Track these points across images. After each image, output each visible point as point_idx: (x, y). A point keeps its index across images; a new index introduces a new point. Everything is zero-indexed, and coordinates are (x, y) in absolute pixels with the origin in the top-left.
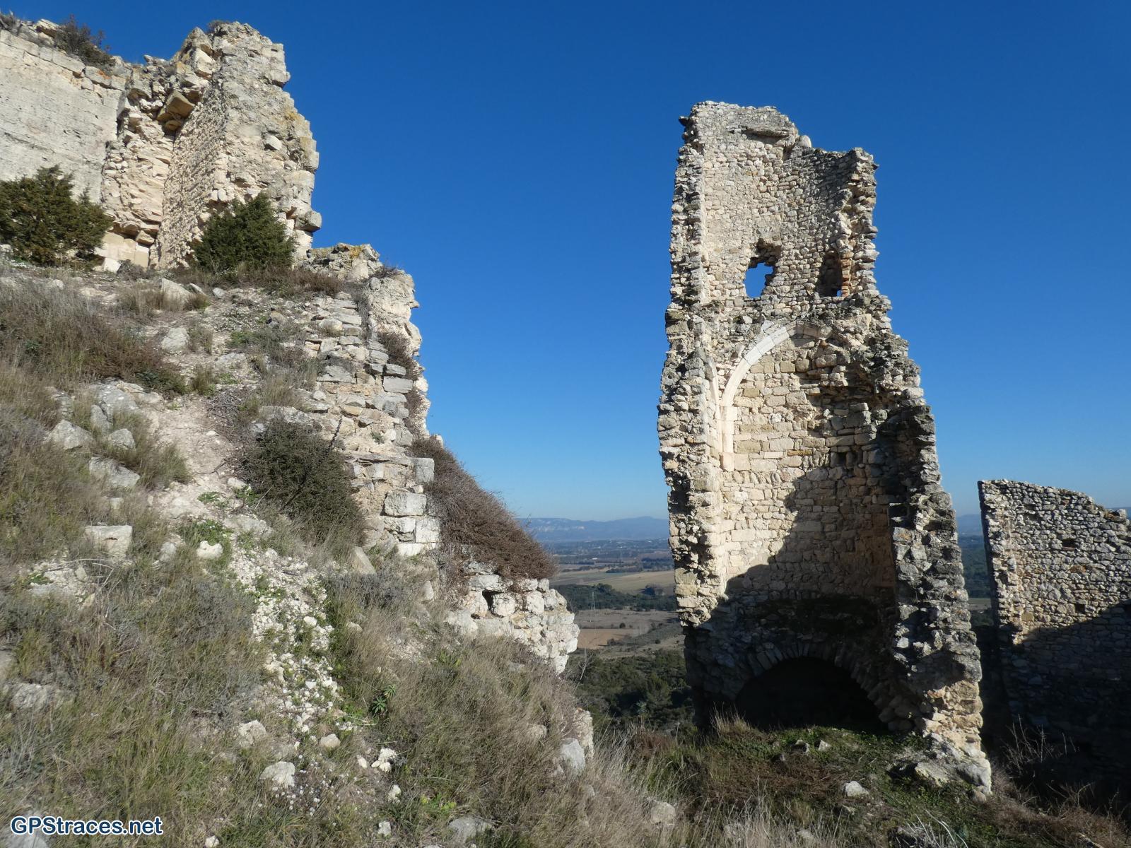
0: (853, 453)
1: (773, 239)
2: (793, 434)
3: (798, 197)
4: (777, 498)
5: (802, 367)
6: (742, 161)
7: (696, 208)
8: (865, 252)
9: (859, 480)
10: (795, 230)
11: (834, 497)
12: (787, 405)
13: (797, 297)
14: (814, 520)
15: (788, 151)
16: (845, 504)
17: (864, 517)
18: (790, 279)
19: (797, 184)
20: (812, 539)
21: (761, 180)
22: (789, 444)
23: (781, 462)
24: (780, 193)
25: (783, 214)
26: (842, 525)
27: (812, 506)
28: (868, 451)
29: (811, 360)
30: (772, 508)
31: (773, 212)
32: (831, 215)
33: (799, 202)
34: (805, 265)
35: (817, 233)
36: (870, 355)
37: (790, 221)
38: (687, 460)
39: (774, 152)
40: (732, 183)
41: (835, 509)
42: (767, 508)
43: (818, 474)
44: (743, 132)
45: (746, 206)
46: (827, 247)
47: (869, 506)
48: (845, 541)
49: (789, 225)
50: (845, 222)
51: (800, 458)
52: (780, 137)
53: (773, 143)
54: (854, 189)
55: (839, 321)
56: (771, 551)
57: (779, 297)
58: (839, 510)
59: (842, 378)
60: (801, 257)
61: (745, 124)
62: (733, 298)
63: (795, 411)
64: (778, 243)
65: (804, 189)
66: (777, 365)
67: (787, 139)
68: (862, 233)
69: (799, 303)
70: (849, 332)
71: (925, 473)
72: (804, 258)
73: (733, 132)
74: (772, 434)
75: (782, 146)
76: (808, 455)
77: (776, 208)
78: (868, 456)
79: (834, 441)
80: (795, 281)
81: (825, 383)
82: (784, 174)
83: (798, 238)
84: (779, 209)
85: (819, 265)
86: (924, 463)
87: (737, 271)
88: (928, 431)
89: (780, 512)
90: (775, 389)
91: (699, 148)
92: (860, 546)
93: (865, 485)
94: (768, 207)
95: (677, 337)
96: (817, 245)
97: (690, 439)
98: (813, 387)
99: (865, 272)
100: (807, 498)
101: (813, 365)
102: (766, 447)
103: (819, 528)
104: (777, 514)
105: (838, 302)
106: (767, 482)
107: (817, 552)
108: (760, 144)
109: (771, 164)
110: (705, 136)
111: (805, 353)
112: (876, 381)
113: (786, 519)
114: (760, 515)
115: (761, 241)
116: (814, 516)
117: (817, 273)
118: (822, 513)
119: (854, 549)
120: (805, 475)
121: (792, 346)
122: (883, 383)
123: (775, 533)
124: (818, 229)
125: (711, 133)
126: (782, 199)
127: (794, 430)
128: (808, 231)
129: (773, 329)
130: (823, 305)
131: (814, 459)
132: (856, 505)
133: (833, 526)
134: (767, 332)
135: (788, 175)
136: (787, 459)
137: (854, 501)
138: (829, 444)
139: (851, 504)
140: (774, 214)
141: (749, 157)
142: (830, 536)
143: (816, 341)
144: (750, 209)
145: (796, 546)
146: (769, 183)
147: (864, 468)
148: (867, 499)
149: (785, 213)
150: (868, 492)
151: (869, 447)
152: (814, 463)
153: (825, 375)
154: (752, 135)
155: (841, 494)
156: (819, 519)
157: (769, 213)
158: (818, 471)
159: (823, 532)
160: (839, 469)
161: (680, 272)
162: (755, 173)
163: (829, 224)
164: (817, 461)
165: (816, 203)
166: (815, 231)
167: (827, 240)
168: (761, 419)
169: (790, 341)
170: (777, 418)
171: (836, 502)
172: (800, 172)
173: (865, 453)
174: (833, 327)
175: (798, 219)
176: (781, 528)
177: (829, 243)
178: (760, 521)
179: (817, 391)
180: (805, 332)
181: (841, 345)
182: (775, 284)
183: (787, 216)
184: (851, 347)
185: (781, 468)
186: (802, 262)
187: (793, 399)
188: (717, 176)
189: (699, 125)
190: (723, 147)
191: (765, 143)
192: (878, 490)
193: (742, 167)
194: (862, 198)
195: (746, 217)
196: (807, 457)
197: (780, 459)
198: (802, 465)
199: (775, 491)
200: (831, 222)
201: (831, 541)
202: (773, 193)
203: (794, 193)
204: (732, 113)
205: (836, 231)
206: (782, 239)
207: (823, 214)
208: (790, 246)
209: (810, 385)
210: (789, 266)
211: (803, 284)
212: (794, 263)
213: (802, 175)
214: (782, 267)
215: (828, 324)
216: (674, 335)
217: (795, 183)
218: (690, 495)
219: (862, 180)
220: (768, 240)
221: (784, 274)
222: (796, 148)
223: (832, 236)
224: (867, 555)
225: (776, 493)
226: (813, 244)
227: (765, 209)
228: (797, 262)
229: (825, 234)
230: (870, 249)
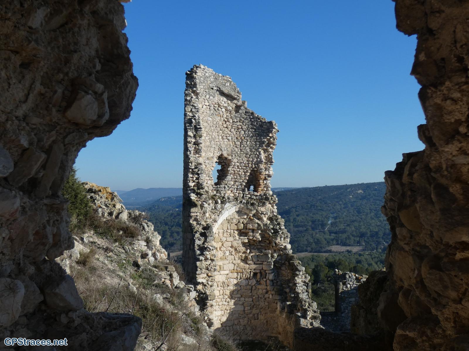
0: (261, 273)
1: (228, 155)
2: (234, 262)
3: (242, 135)
4: (225, 294)
5: (240, 228)
6: (216, 107)
7: (201, 137)
8: (269, 172)
9: (264, 287)
10: (239, 153)
11: (251, 294)
12: (232, 247)
13: (237, 188)
14: (240, 305)
15: (238, 108)
16: (256, 298)
17: (264, 304)
18: (234, 178)
19: (241, 128)
20: (239, 314)
21: (224, 120)
22: (231, 267)
23: (228, 276)
24: (233, 130)
25: (234, 143)
26: (253, 307)
27: (240, 298)
28: (269, 273)
29: (244, 225)
30: (222, 299)
31: (228, 140)
32: (257, 150)
33: (242, 138)
34: (241, 172)
35: (249, 158)
36: (272, 227)
37: (236, 147)
38: (207, 285)
39: (231, 106)
40: (211, 119)
41: (251, 299)
42: (220, 299)
43: (244, 283)
44: (217, 90)
45: (216, 134)
46: (254, 167)
47: (267, 299)
48: (254, 315)
49: (236, 149)
50: (263, 156)
51: (236, 274)
52: (235, 99)
53: (231, 101)
54: (269, 140)
55: (259, 208)
56: (221, 321)
57: (228, 187)
58: (252, 300)
59: (258, 236)
60: (240, 168)
61: (219, 86)
62: (208, 185)
63: (236, 250)
64: (230, 158)
65: (245, 132)
66: (229, 226)
67: (238, 101)
68: (268, 162)
69: (238, 192)
70: (263, 214)
71: (298, 288)
72: (242, 169)
73: (212, 89)
74: (226, 262)
75: (236, 104)
76: (240, 272)
77: (230, 138)
78: (269, 276)
79: (254, 266)
80: (237, 180)
81: (251, 238)
82: (236, 120)
83: (240, 157)
84: (232, 139)
85: (248, 174)
86: (297, 283)
87: (210, 170)
88: (300, 270)
89: (226, 301)
90: (227, 238)
91: (197, 94)
92: (261, 317)
93: (266, 289)
94: (226, 136)
95: (195, 214)
96: (248, 163)
97: (210, 274)
98: (245, 239)
99: (268, 182)
100: (238, 294)
101: (245, 227)
102: (222, 269)
103: (243, 309)
104: (224, 303)
105: (256, 196)
106: (221, 286)
107: (241, 320)
108: (225, 100)
109: (229, 112)
110: (200, 88)
111: (242, 221)
112: (273, 240)
113: (228, 305)
114: (217, 304)
115: (222, 155)
116: (241, 303)
117: (247, 178)
118: (244, 302)
119: (258, 318)
120: (238, 283)
121: (237, 217)
122: (277, 241)
123: (223, 312)
124: (250, 155)
125: (202, 87)
126: (233, 134)
127: (234, 260)
128: (245, 155)
129: (230, 207)
130: (249, 196)
131: (243, 275)
132: (261, 298)
133: (249, 308)
134: (227, 209)
135: (237, 122)
136: (231, 274)
137: (260, 296)
138: (250, 268)
139: (258, 298)
140: (229, 141)
141: (219, 106)
142: (247, 312)
143: (248, 215)
144: (218, 136)
145: (232, 318)
146: (228, 123)
147: (266, 281)
148: (267, 296)
149: (234, 142)
150: (267, 293)
151: (270, 272)
152: (243, 277)
153: (251, 234)
154: (222, 93)
155: (254, 293)
156: (243, 304)
157: (227, 140)
158: (244, 281)
159: (244, 311)
160: (254, 280)
161: (193, 174)
162: (221, 115)
163: (255, 155)
164: (244, 276)
165: (250, 141)
166: (248, 156)
167: (254, 163)
168: (221, 254)
169: (236, 213)
170: (227, 253)
171: (252, 296)
172: (243, 122)
173: (268, 274)
174: (257, 210)
175: (240, 147)
176: (226, 309)
177: (255, 164)
178: (217, 306)
179: (246, 241)
180: (243, 210)
181: (258, 219)
182: (227, 180)
183: (235, 144)
184: (263, 221)
185: (227, 279)
186: (241, 170)
187: (235, 244)
188: (204, 113)
189: (198, 81)
190: (208, 96)
191: (228, 100)
192: (273, 292)
193: (215, 110)
194: (272, 145)
195: (216, 140)
196: (239, 274)
197: (228, 274)
198: (237, 277)
199: (224, 291)
200: (256, 154)
201: (247, 315)
202: (229, 129)
203: (240, 132)
204: (213, 77)
205: (259, 160)
206: (232, 156)
207: (253, 148)
208: (235, 160)
209: (244, 238)
210: (234, 171)
211: (240, 182)
212: (237, 170)
213: (244, 124)
214: (231, 171)
215: (255, 209)
216: (194, 213)
217: (240, 127)
218: (207, 302)
219: (273, 137)
220: (225, 155)
221: (232, 175)
222: (242, 108)
223: (256, 161)
224: (265, 322)
225: (224, 292)
226: (247, 162)
227: (225, 137)
228: (238, 170)
229: (253, 160)
230: (271, 171)
